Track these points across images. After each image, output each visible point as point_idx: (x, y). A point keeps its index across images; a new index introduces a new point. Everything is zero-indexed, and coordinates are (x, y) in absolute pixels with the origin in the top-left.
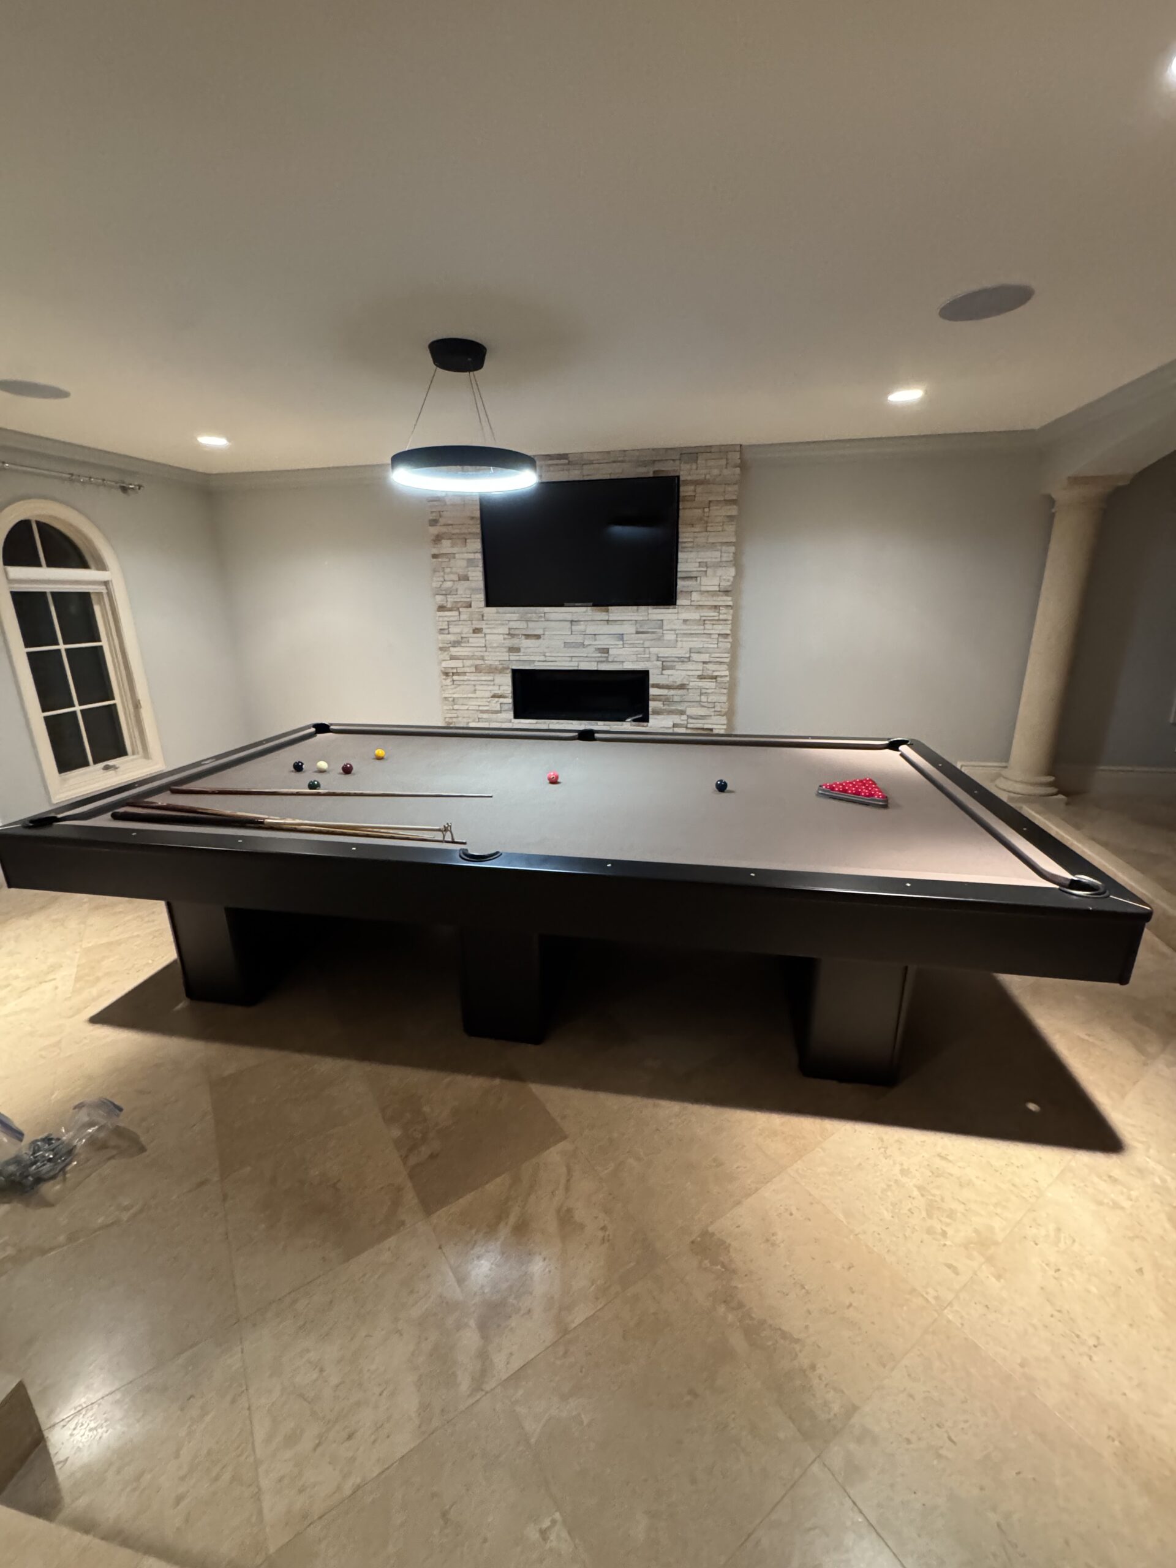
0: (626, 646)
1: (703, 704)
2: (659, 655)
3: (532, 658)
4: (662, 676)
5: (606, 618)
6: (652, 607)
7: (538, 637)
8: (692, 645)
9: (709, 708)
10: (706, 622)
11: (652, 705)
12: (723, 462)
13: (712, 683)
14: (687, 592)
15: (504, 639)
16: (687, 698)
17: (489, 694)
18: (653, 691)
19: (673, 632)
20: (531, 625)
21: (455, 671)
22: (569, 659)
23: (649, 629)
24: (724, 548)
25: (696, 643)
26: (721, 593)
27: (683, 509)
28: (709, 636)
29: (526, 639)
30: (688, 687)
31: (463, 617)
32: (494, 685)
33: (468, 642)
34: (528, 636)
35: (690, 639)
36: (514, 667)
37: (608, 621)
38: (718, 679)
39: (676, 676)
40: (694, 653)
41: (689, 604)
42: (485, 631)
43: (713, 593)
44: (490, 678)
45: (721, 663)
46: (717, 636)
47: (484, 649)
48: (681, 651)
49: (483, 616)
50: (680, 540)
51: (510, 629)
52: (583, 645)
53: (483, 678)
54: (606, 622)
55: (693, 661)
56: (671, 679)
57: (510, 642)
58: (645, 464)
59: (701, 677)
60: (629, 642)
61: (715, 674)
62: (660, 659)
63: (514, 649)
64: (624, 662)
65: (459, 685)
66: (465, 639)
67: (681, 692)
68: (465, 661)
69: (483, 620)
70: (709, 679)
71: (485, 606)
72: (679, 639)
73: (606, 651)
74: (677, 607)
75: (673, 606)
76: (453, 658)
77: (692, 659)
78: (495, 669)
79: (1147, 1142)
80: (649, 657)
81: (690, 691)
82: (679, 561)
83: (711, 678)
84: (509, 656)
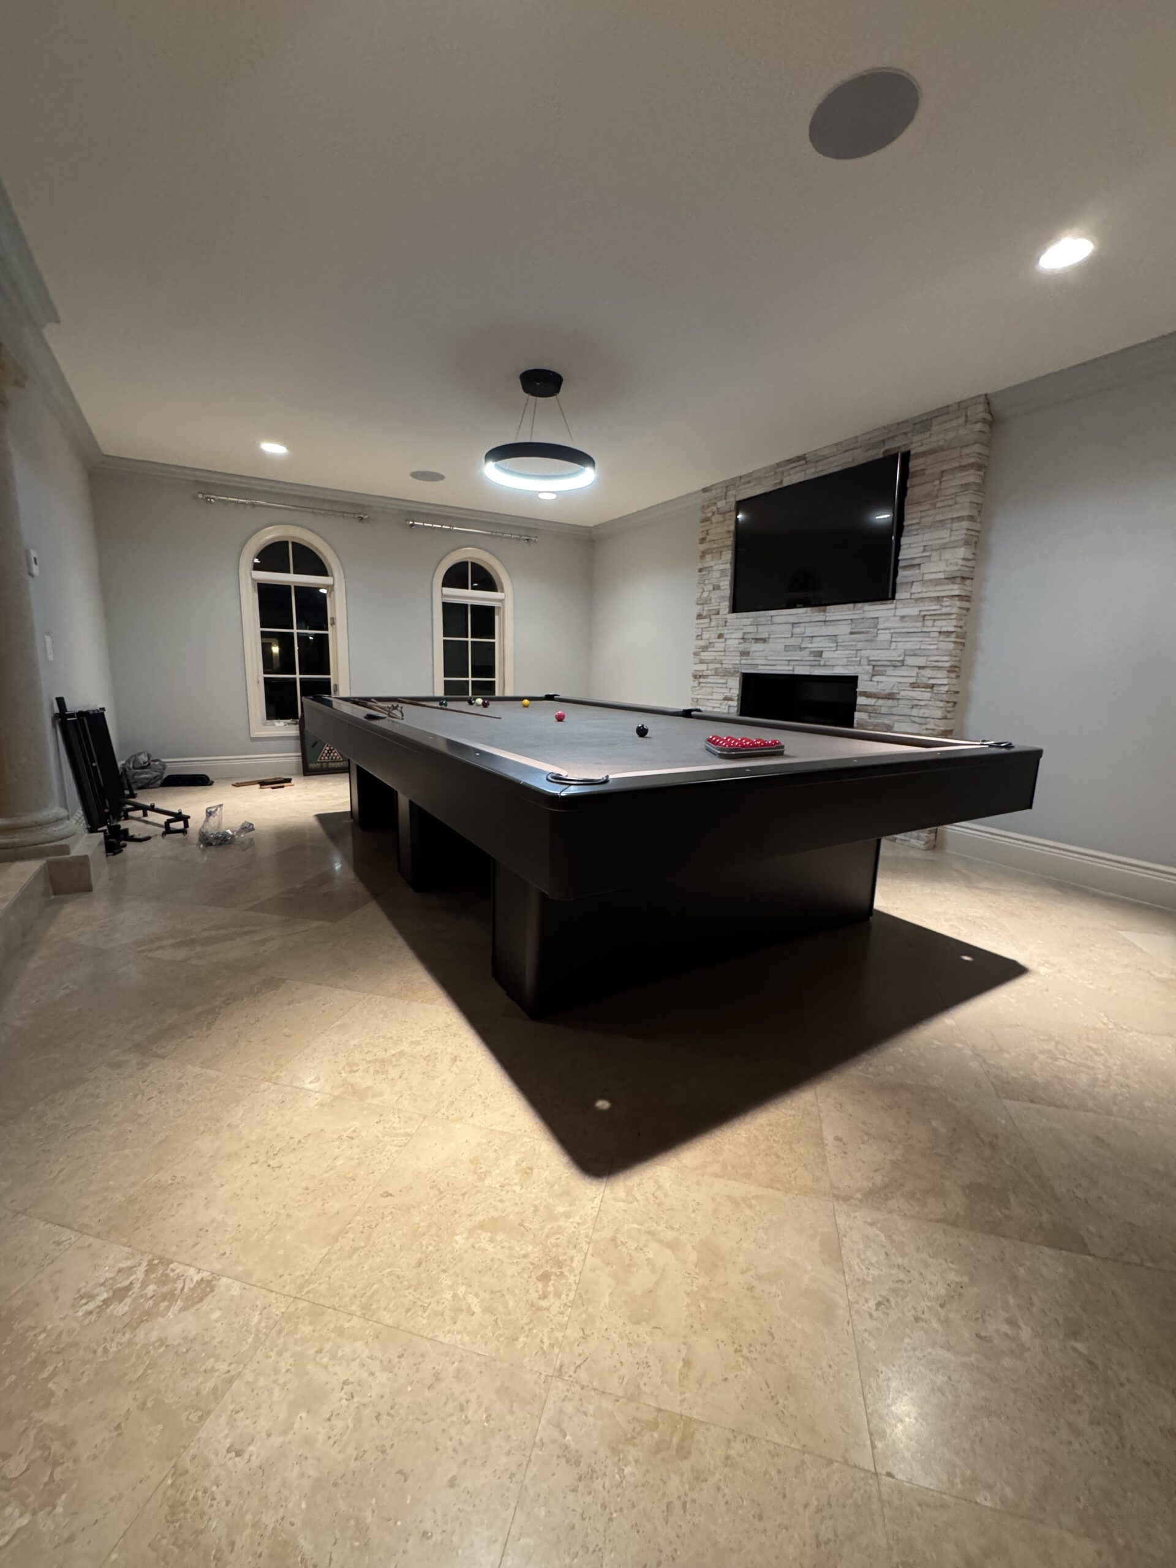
0: (839, 648)
1: (917, 720)
2: (871, 658)
3: (757, 662)
4: (870, 683)
5: (823, 618)
6: (870, 603)
7: (764, 640)
8: (909, 646)
9: (920, 724)
10: (927, 618)
11: (859, 715)
12: (962, 420)
14: (907, 583)
15: (739, 643)
16: (896, 710)
17: (721, 697)
18: (861, 700)
19: (888, 631)
20: (761, 629)
21: (701, 674)
22: (787, 663)
23: (864, 628)
24: (956, 525)
25: (912, 644)
26: (946, 581)
27: (911, 486)
28: (927, 635)
29: (755, 643)
30: (898, 697)
31: (713, 624)
32: (726, 688)
33: (714, 647)
34: (757, 640)
35: (906, 639)
36: (744, 671)
37: (825, 621)
38: (935, 688)
39: (885, 683)
40: (909, 655)
41: (909, 597)
42: (726, 636)
43: (937, 582)
44: (724, 681)
45: (939, 668)
46: (937, 634)
47: (723, 653)
48: (893, 655)
49: (726, 622)
50: (905, 523)
51: (744, 634)
52: (801, 649)
53: (720, 681)
54: (822, 623)
55: (907, 666)
56: (881, 686)
57: (744, 646)
58: (874, 446)
59: (914, 685)
60: (842, 644)
61: (932, 682)
62: (871, 663)
63: (745, 653)
64: (834, 666)
65: (703, 687)
66: (712, 645)
67: (890, 703)
68: (709, 665)
69: (726, 626)
70: (923, 688)
71: (729, 613)
72: (894, 639)
73: (820, 654)
74: (895, 601)
75: (890, 601)
76: (702, 662)
77: (906, 663)
78: (729, 672)
79: (637, 1201)
80: (860, 661)
81: (900, 702)
82: (902, 548)
83: (927, 686)
84: (741, 659)
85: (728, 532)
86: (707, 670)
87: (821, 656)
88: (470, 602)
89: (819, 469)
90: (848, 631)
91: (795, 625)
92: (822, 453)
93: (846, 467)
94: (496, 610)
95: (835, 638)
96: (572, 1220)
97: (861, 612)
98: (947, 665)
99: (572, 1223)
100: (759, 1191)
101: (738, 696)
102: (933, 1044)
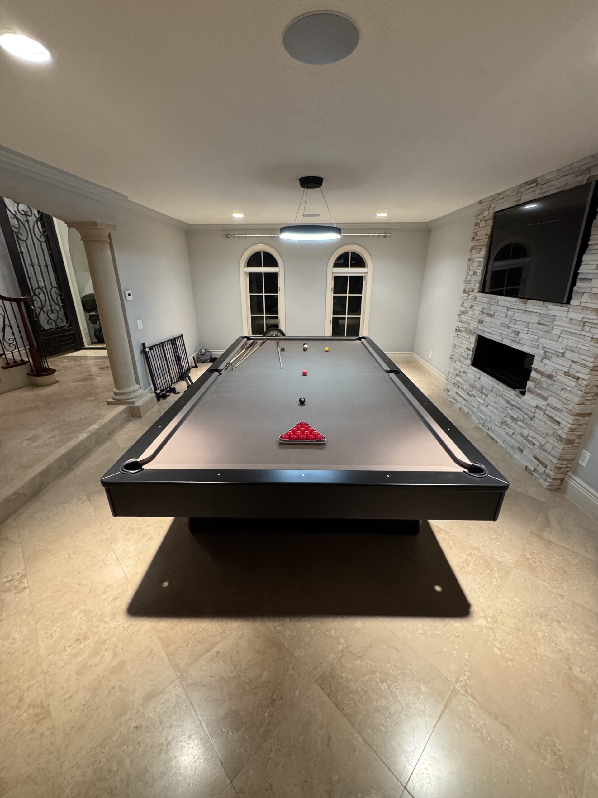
0: (529, 332)
1: (561, 398)
2: (545, 346)
3: (485, 330)
4: (540, 363)
5: (524, 308)
6: (553, 303)
8: (569, 343)
9: (563, 403)
10: (587, 324)
11: (529, 384)
13: (573, 383)
14: (580, 293)
15: (480, 314)
16: (551, 388)
17: (466, 347)
18: (533, 374)
19: (560, 328)
20: (491, 307)
21: (459, 329)
22: (500, 334)
23: (546, 322)
25: (571, 342)
28: (583, 337)
29: (487, 316)
30: (554, 379)
31: (470, 298)
32: (469, 342)
33: (467, 313)
35: (569, 337)
36: (478, 333)
37: (525, 310)
38: (580, 380)
39: (550, 366)
40: (569, 350)
41: (579, 305)
42: (474, 308)
43: (597, 296)
45: (585, 366)
46: (590, 339)
47: (471, 319)
48: (557, 346)
49: (476, 298)
50: (590, 243)
51: (483, 308)
52: (509, 327)
53: (467, 336)
54: (524, 312)
55: (566, 357)
56: (546, 368)
57: (481, 317)
58: (582, 173)
59: (567, 374)
60: (531, 330)
61: (578, 375)
62: (544, 348)
63: (481, 322)
64: (523, 344)
65: (459, 337)
66: (467, 311)
67: (550, 382)
68: (464, 324)
69: (475, 301)
70: (572, 377)
71: (479, 292)
72: (562, 335)
73: (517, 333)
74: (569, 305)
75: (565, 305)
76: (461, 321)
77: (565, 355)
78: (471, 332)
80: (538, 345)
81: (556, 383)
82: (583, 263)
83: (574, 377)
84: (478, 325)
85: (487, 234)
86: (462, 327)
87: (518, 335)
89: (544, 191)
90: (536, 321)
91: (509, 309)
92: (547, 177)
94: (364, 278)
95: (527, 324)
97: (546, 309)
98: (591, 365)
100: (163, 654)
101: (473, 348)
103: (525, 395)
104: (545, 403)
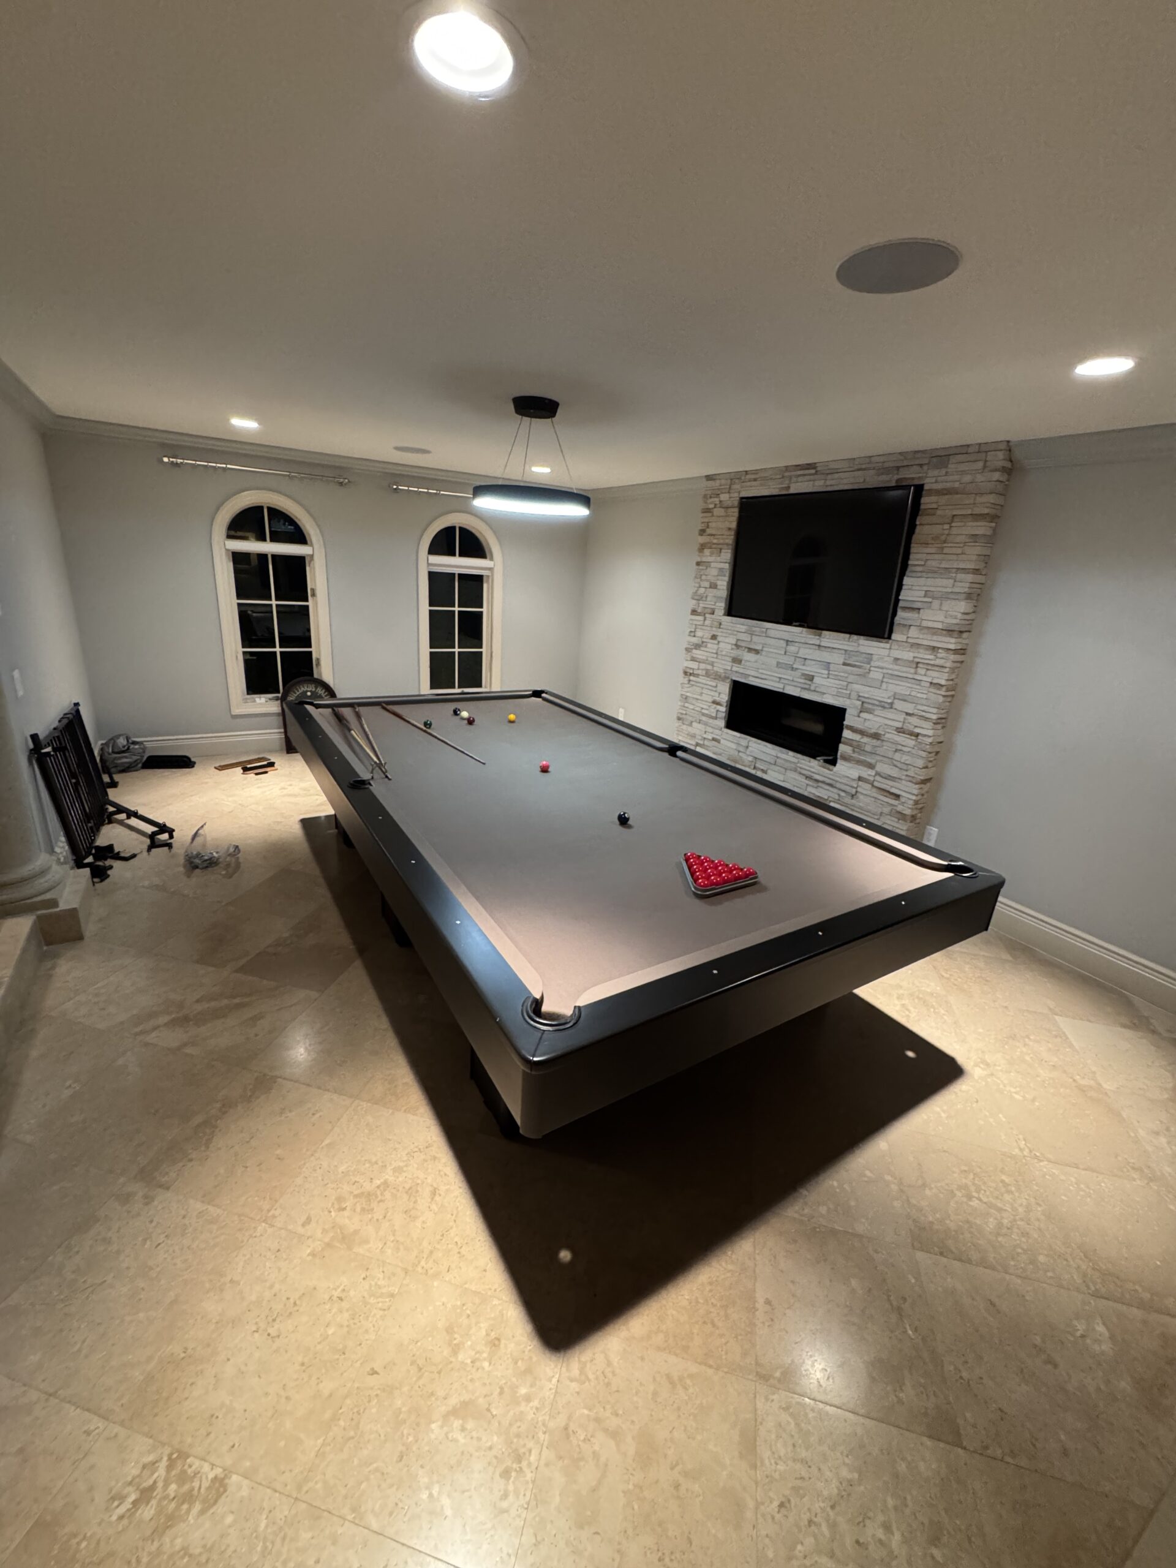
0: (831, 676)
1: (899, 765)
2: (861, 694)
3: (748, 672)
4: (857, 718)
5: (817, 642)
6: (865, 637)
7: (757, 652)
8: (898, 690)
9: (901, 769)
10: (920, 665)
11: (842, 748)
12: (980, 464)
13: (911, 741)
14: (905, 625)
15: (732, 649)
16: (879, 751)
17: (710, 700)
18: (846, 734)
19: (881, 670)
20: (755, 639)
21: (691, 672)
22: (778, 680)
23: (857, 662)
24: (960, 576)
25: (903, 688)
26: (944, 632)
27: (921, 524)
28: (918, 682)
29: (748, 652)
30: (882, 738)
31: (707, 622)
32: (716, 691)
33: (706, 646)
34: (750, 650)
35: (897, 682)
36: (734, 678)
37: (819, 646)
38: (920, 737)
39: (872, 722)
40: (899, 699)
41: (905, 640)
42: (719, 639)
43: (933, 631)
44: (714, 684)
45: (926, 719)
46: (928, 684)
47: (715, 656)
48: (881, 695)
49: (720, 624)
50: (910, 562)
51: (738, 640)
52: (793, 669)
53: (710, 683)
54: (817, 647)
55: (895, 709)
56: (867, 724)
57: (736, 653)
58: (886, 470)
59: (900, 731)
60: (833, 673)
61: (917, 730)
62: (860, 698)
63: (737, 661)
64: (824, 693)
65: (693, 685)
66: (705, 644)
67: (875, 742)
68: (701, 664)
69: (720, 628)
70: (908, 734)
71: (724, 615)
72: (885, 680)
73: (811, 678)
74: (890, 641)
75: (886, 640)
76: (693, 659)
77: (895, 706)
78: (720, 677)
79: (589, 1380)
80: (850, 694)
81: (885, 743)
82: (904, 587)
83: (911, 734)
84: (732, 666)
85: (730, 529)
86: (698, 669)
87: (811, 681)
88: (457, 571)
89: (828, 483)
90: (841, 661)
91: (789, 643)
92: (832, 466)
93: (856, 487)
94: (485, 579)
95: (827, 665)
96: (531, 1404)
97: (856, 644)
98: (934, 717)
99: (532, 1408)
100: (694, 1368)
101: (727, 702)
102: (865, 1176)
103: (837, 765)
104: (873, 773)
